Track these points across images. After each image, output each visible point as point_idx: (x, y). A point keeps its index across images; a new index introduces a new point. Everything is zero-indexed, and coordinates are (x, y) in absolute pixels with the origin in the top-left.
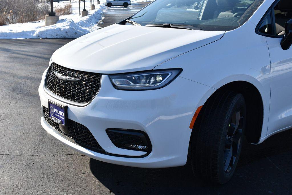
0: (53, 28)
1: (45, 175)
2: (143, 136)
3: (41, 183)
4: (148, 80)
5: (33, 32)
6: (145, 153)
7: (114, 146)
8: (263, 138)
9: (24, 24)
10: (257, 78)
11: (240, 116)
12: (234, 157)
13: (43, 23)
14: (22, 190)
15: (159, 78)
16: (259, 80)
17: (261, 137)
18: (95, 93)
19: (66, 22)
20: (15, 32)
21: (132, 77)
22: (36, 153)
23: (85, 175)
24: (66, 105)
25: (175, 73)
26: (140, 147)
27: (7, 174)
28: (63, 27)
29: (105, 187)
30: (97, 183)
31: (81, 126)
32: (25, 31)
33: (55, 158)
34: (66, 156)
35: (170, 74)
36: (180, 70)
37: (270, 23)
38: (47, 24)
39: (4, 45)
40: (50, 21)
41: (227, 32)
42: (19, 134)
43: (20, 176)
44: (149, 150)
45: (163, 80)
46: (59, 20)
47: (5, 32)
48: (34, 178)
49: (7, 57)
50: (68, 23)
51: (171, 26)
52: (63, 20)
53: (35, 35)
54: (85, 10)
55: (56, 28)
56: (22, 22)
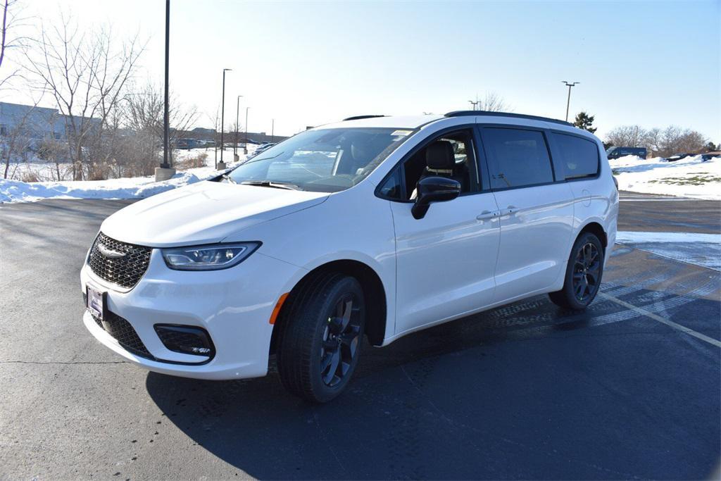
0: (163, 185)
1: (76, 391)
2: (203, 334)
3: (66, 403)
4: (212, 257)
5: (135, 190)
6: (207, 358)
7: (165, 348)
8: (389, 338)
9: (132, 179)
10: (376, 258)
11: (353, 307)
12: (343, 363)
13: (153, 178)
14: (34, 413)
15: (229, 254)
16: (379, 261)
17: (386, 336)
18: (142, 274)
19: (184, 178)
20: (108, 190)
21: (193, 252)
22: (76, 361)
23: (135, 391)
24: (105, 290)
25: (251, 248)
26: (202, 350)
27: (22, 389)
28: (179, 183)
29: (157, 407)
30: (148, 402)
31: (124, 320)
32: (123, 188)
33: (100, 367)
34: (118, 364)
35: (244, 249)
36: (259, 244)
37: (398, 184)
38: (158, 180)
39: (88, 207)
40: (162, 175)
41: (333, 194)
42: (61, 333)
43: (39, 393)
44: (212, 354)
45: (234, 256)
46: (174, 173)
47: (94, 189)
48: (58, 396)
49: (86, 225)
50: (186, 178)
51: (271, 184)
52: (180, 175)
53: (136, 194)
54: (222, 162)
55: (167, 186)
56: (131, 176)
